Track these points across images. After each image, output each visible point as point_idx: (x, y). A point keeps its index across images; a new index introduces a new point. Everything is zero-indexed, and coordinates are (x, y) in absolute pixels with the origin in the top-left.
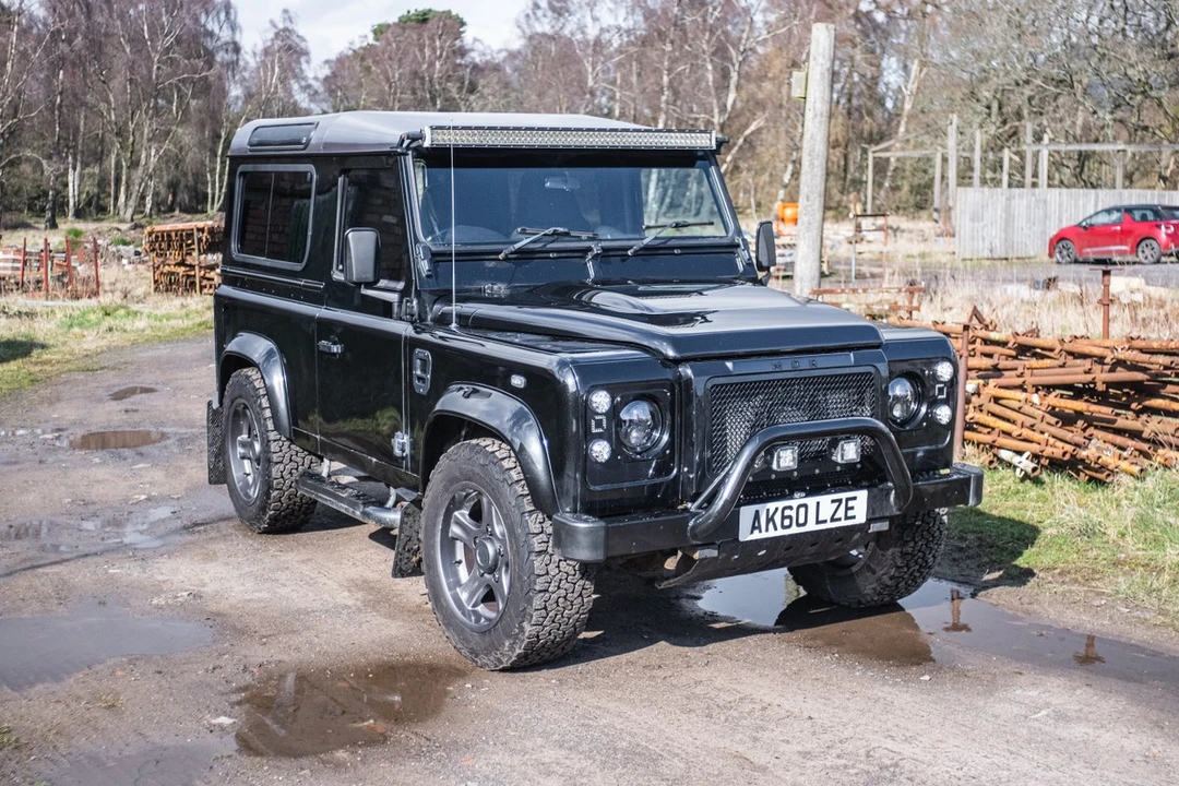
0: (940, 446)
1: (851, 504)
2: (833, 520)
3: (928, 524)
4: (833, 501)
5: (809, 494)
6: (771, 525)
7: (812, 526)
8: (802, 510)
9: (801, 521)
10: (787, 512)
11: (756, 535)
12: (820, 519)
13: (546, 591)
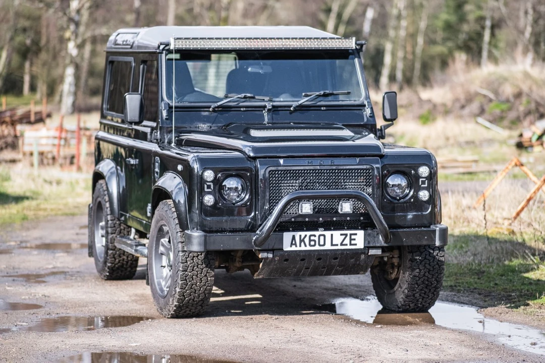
0: (424, 213)
1: (353, 237)
2: (342, 244)
4: (341, 235)
5: (326, 230)
7: (328, 247)
8: (322, 238)
10: (312, 238)
11: (294, 248)
12: (334, 244)
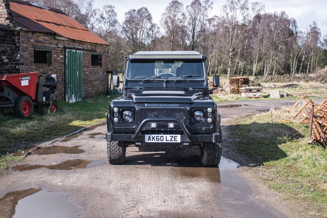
0: (210, 128)
1: (176, 137)
2: (171, 140)
3: (214, 147)
4: (170, 136)
5: (164, 134)
6: (153, 140)
7: (165, 141)
8: (162, 138)
9: (162, 139)
10: (158, 137)
11: (149, 141)
12: (167, 140)
13: (110, 148)
